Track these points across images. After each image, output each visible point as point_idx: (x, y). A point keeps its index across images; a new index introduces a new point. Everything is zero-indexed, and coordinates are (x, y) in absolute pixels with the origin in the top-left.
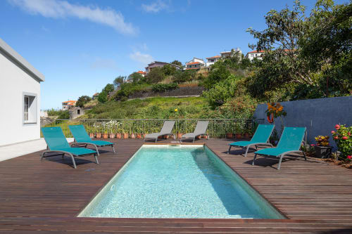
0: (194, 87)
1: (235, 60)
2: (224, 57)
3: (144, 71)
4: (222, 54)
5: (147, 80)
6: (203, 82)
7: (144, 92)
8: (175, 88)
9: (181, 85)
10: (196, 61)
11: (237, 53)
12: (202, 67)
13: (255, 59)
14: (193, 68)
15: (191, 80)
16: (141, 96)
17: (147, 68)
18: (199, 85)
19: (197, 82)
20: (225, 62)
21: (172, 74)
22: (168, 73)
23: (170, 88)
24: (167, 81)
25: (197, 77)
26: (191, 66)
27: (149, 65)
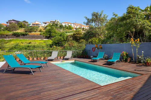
0: (37, 35)
1: (57, 25)
2: (52, 22)
3: (6, 24)
4: (51, 22)
5: (8, 29)
6: (42, 33)
7: (7, 35)
8: (27, 35)
9: (30, 34)
10: (37, 22)
11: (58, 22)
12: (40, 26)
13: (65, 26)
14: (35, 26)
15: (36, 32)
16: (6, 38)
17: (7, 23)
18: (40, 34)
19: (39, 33)
20: (53, 25)
21: (24, 28)
22: (21, 27)
23: (23, 35)
24: (21, 31)
25: (39, 30)
26: (34, 25)
27: (9, 21)
